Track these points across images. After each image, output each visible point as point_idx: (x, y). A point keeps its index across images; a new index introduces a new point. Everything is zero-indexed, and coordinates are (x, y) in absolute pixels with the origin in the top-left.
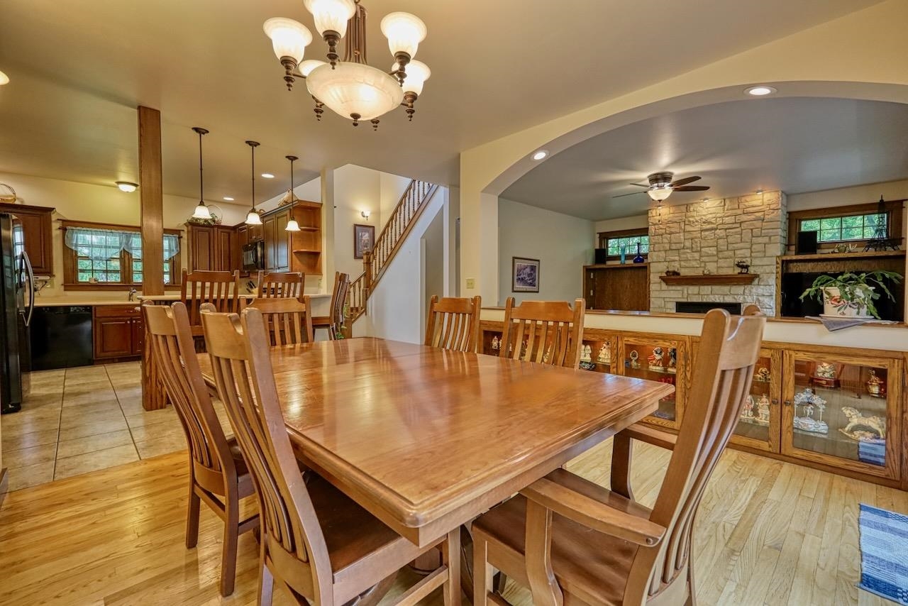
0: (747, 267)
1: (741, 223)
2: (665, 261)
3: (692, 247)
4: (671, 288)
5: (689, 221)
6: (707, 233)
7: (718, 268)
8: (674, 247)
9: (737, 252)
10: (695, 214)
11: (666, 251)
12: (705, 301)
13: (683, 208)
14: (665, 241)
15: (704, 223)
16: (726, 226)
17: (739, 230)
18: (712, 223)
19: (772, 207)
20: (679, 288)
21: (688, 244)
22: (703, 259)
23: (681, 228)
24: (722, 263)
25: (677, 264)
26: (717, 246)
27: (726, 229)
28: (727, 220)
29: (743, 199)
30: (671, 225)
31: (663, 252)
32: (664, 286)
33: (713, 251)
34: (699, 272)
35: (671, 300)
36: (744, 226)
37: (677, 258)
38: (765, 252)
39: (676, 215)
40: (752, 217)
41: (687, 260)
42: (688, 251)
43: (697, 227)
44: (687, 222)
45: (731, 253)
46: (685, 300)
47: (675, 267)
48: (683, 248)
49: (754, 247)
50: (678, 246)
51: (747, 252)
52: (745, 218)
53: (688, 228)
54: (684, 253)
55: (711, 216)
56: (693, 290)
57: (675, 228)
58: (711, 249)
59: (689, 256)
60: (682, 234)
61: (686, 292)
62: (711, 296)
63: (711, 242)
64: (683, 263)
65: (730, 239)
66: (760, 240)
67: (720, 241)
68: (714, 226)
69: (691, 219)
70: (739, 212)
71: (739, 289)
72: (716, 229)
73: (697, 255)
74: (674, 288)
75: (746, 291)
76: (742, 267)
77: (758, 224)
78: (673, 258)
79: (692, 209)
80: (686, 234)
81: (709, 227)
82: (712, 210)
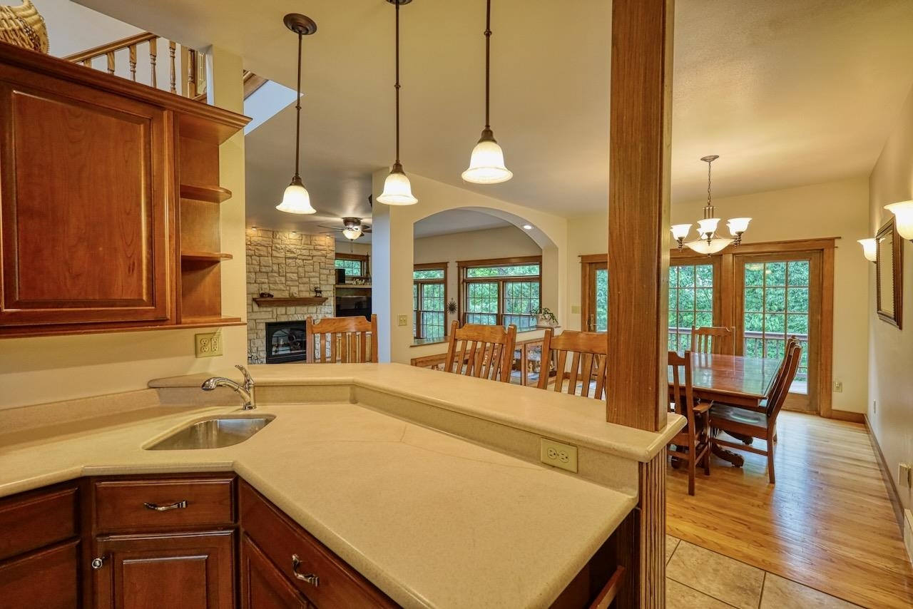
0: (320, 292)
1: (313, 256)
2: (255, 282)
3: (279, 272)
4: (261, 309)
5: (276, 248)
6: (290, 261)
7: (299, 291)
8: (264, 269)
9: (312, 279)
10: (279, 241)
11: (256, 273)
12: (290, 320)
13: (270, 234)
14: (254, 262)
15: (288, 251)
16: (303, 258)
17: (311, 261)
18: (294, 253)
19: (331, 248)
20: (269, 309)
21: (275, 268)
22: (289, 283)
23: (268, 253)
24: (302, 288)
25: (265, 286)
26: (297, 273)
27: (303, 260)
28: (304, 252)
29: (314, 238)
30: (259, 248)
31: (253, 274)
32: (256, 308)
33: (295, 276)
34: (286, 295)
35: (262, 321)
36: (315, 259)
37: (266, 281)
38: (327, 280)
39: (264, 239)
40: (319, 253)
41: (275, 283)
42: (276, 274)
43: (282, 255)
44: (273, 248)
45: (307, 280)
46: (274, 321)
47: (265, 289)
48: (272, 272)
49: (322, 276)
50: (269, 269)
51: (317, 279)
52: (315, 253)
53: (275, 253)
54: (273, 277)
55: (292, 246)
56: (281, 310)
57: (263, 251)
58: (294, 275)
59: (277, 279)
60: (270, 258)
61: (275, 313)
62: (296, 316)
63: (294, 269)
64: (271, 286)
65: (307, 269)
66: (325, 271)
67: (300, 269)
68: (295, 255)
69: (278, 246)
70: (312, 247)
71: (313, 309)
72: (296, 258)
73: (283, 279)
74: (265, 309)
75: (318, 310)
76: (317, 292)
77: (323, 259)
78: (263, 280)
79: (277, 237)
80: (274, 259)
81: (292, 255)
82: (293, 242)
